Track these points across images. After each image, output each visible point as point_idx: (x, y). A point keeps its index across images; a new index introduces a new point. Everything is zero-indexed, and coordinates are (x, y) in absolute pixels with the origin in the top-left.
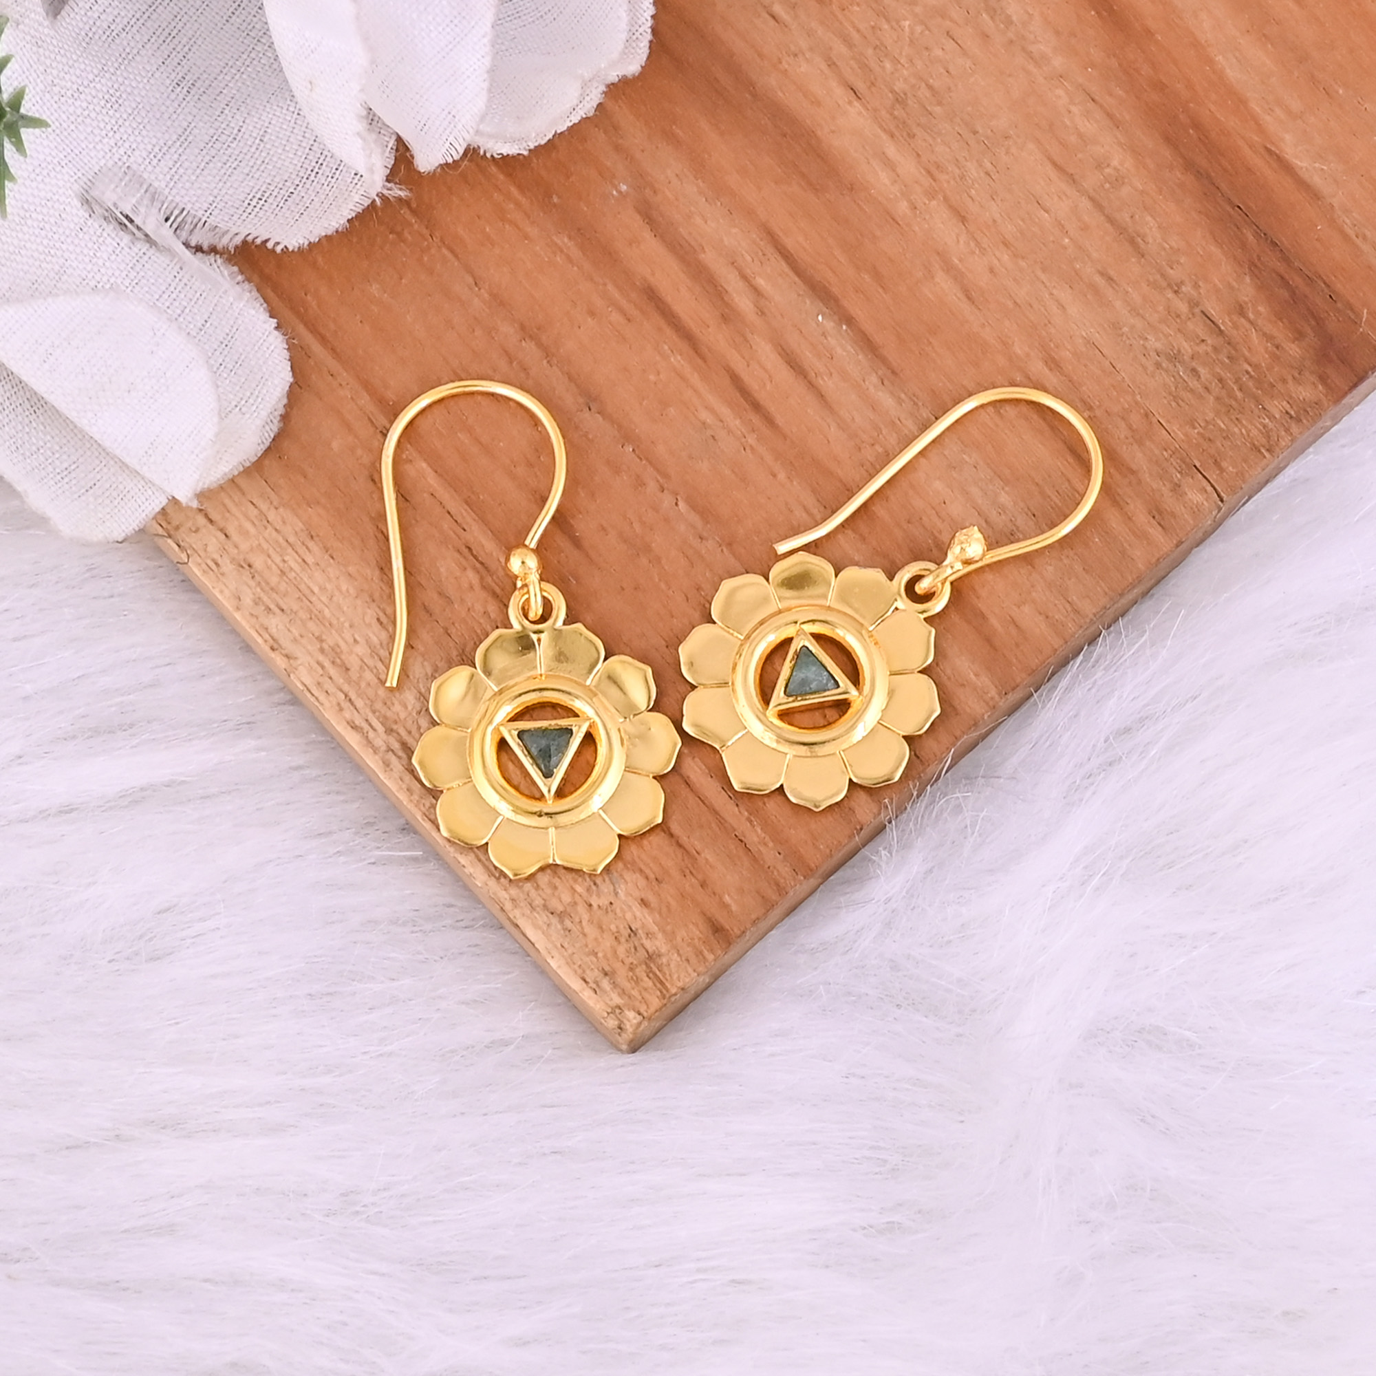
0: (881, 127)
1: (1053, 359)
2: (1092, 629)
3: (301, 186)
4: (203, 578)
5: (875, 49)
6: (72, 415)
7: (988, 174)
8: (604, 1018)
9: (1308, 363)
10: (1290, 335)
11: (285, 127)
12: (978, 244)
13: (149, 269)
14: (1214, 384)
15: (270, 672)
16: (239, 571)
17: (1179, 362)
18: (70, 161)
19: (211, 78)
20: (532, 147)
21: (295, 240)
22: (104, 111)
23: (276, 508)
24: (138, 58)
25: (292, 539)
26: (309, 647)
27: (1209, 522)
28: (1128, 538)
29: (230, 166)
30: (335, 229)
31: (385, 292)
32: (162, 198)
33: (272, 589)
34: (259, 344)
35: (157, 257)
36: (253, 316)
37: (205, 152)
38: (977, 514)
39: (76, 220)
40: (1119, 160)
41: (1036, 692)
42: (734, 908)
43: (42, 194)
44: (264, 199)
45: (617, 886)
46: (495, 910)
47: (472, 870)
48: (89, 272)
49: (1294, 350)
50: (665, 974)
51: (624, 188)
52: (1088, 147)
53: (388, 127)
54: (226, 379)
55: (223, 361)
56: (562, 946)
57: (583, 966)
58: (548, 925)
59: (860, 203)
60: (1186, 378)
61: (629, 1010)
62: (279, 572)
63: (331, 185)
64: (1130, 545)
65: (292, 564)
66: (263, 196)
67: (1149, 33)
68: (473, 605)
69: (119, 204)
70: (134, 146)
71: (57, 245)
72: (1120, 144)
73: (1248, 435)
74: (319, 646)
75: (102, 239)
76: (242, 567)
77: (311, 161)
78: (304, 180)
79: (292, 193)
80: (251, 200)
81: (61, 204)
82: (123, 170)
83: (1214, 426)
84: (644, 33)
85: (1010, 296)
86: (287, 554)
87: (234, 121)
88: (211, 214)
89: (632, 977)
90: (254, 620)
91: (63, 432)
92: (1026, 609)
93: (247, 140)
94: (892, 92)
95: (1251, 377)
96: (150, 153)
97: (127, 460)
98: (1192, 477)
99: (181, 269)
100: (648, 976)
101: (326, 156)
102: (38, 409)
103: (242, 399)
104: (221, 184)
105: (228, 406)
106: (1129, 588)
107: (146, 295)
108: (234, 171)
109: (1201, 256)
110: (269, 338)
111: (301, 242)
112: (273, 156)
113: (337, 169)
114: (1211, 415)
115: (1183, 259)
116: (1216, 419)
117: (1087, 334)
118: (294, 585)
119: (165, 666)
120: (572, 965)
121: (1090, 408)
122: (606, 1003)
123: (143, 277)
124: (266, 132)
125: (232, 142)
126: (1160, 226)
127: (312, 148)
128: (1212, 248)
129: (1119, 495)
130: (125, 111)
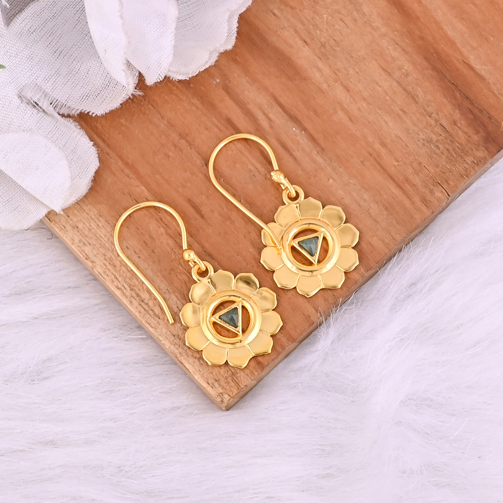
0: (316, 55)
1: (383, 143)
2: (400, 246)
4: (59, 233)
5: (313, 25)
8: (216, 398)
9: (481, 143)
10: (474, 132)
11: (96, 68)
12: (354, 100)
13: (44, 123)
14: (445, 151)
15: (86, 269)
17: (432, 143)
18: (14, 81)
19: (68, 50)
20: (190, 77)
21: (100, 112)
22: (27, 62)
24: (40, 42)
25: (93, 217)
26: (101, 258)
27: (444, 204)
28: (413, 211)
29: (75, 83)
30: (115, 108)
31: (127, 122)
32: (49, 96)
33: (86, 236)
34: (87, 151)
35: (48, 119)
36: (84, 141)
37: (65, 78)
38: (355, 202)
39: (16, 104)
40: (408, 67)
41: (379, 270)
43: (3, 94)
44: (88, 96)
46: (174, 357)
47: (164, 342)
48: (21, 124)
49: (475, 138)
50: (239, 380)
51: (218, 81)
52: (395, 62)
53: (136, 68)
54: (74, 165)
55: (73, 158)
56: (199, 370)
57: (207, 378)
58: (194, 363)
59: (309, 85)
60: (434, 149)
61: (225, 395)
62: (88, 230)
63: (114, 90)
64: (414, 213)
65: (93, 226)
67: (418, 18)
68: (163, 241)
69: (33, 98)
70: (38, 76)
71: (9, 113)
72: (408, 60)
73: (459, 171)
74: (104, 258)
75: (26, 111)
76: (74, 228)
77: (106, 81)
78: (104, 89)
79: (99, 94)
80: (83, 96)
81: (10, 98)
82: (34, 85)
83: (445, 167)
84: (234, 34)
85: (367, 119)
86: (91, 223)
87: (77, 66)
88: (68, 102)
89: (226, 382)
90: (79, 248)
91: (13, 187)
92: (375, 238)
93: (82, 73)
94: (320, 42)
95: (459, 148)
96: (45, 78)
98: (437, 187)
99: (57, 123)
100: (232, 381)
101: (112, 79)
103: (80, 173)
104: (72, 90)
105: (75, 175)
106: (414, 230)
107: (43, 133)
108: (77, 85)
109: (440, 103)
110: (91, 149)
111: (102, 113)
112: (92, 79)
113: (116, 84)
114: (445, 163)
115: (432, 104)
116: (446, 164)
117: (396, 133)
118: (94, 234)
119: (45, 266)
120: (203, 378)
121: (398, 161)
122: (217, 392)
123: (42, 126)
124: (89, 70)
125: (76, 74)
126: (424, 92)
127: (107, 76)
128: (444, 99)
129: (409, 194)
130: (35, 62)
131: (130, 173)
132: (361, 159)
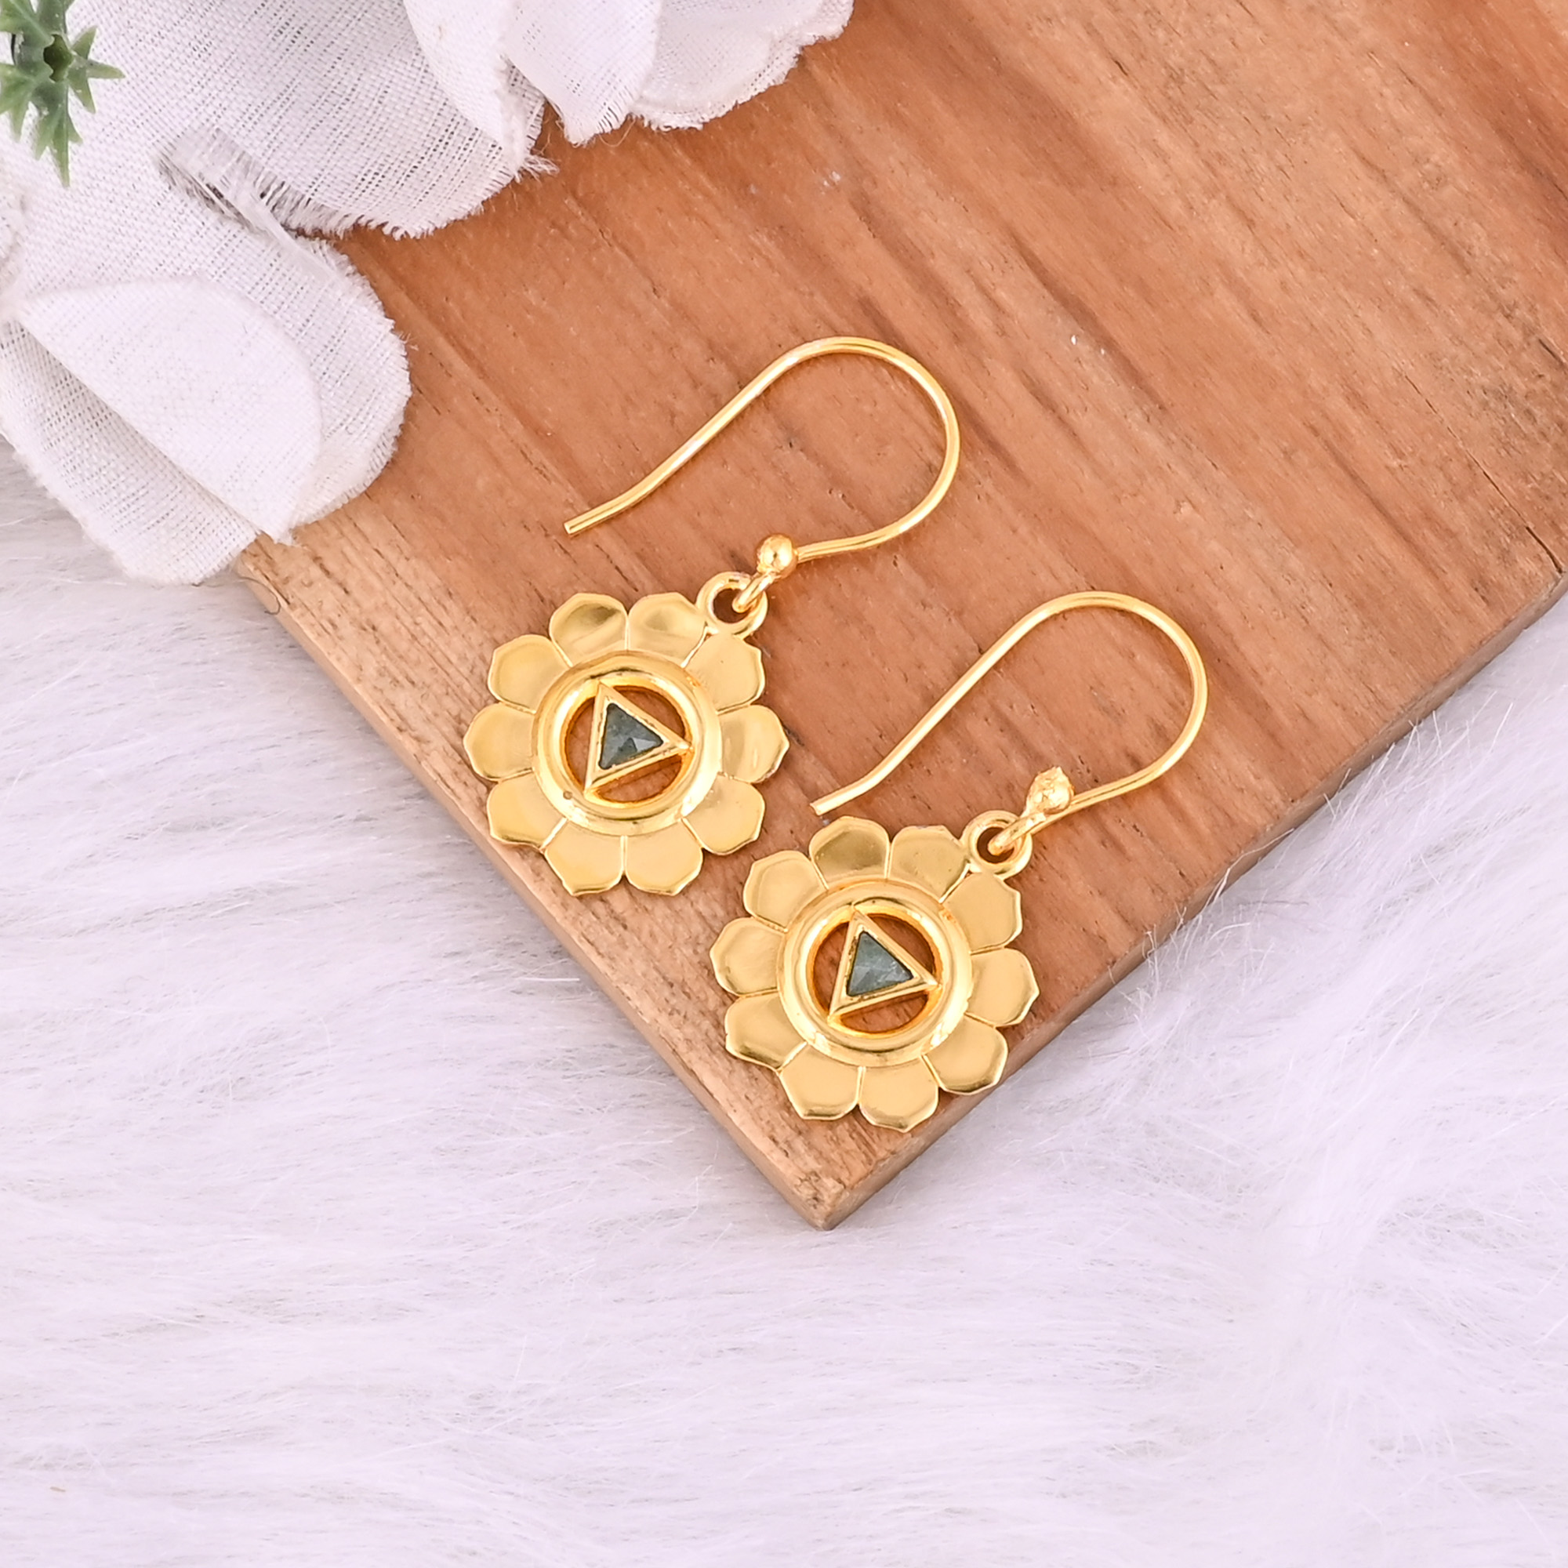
0: (1151, 108)
1: (1356, 394)
2: (1398, 725)
3: (427, 157)
4: (317, 643)
5: (1146, 13)
6: (142, 428)
7: (1280, 169)
8: (796, 1186)
11: (409, 86)
12: (1268, 254)
13: (240, 256)
14: (1552, 428)
15: (397, 759)
16: (360, 634)
17: (1511, 402)
18: (147, 120)
19: (321, 25)
20: (707, 120)
21: (418, 224)
23: (407, 559)
25: (426, 597)
26: (445, 729)
27: (1544, 597)
28: (1445, 615)
29: (341, 133)
30: (466, 212)
31: (544, 299)
32: (257, 169)
33: (401, 657)
34: (372, 349)
35: (251, 241)
36: (365, 316)
37: (311, 114)
38: (1260, 582)
39: (153, 192)
40: (1443, 155)
41: (1330, 799)
43: (113, 159)
44: (381, 174)
46: (667, 1054)
47: (638, 1004)
48: (167, 256)
51: (837, 177)
52: (1404, 138)
53: (535, 88)
54: (330, 391)
55: (328, 368)
56: (747, 1098)
57: (772, 1122)
58: (730, 1072)
59: (1125, 200)
60: (1518, 422)
61: (827, 1176)
62: (410, 637)
63: (463, 158)
64: (1447, 623)
65: (425, 626)
66: (380, 170)
69: (205, 175)
70: (225, 104)
71: (130, 222)
72: (1443, 136)
74: (456, 727)
75: (184, 216)
76: (365, 629)
77: (439, 129)
78: (431, 152)
79: (415, 167)
80: (365, 175)
81: (135, 172)
82: (211, 133)
83: (1552, 479)
85: (1306, 317)
86: (419, 616)
87: (347, 78)
88: (316, 190)
89: (830, 1138)
90: (378, 694)
91: (130, 449)
92: (1318, 698)
94: (1165, 68)
96: (244, 113)
97: (207, 485)
98: (1524, 542)
99: (279, 255)
100: (851, 1136)
101: (458, 123)
102: (101, 420)
103: (348, 416)
104: (329, 154)
105: (332, 424)
106: (1446, 675)
107: (236, 286)
108: (345, 139)
109: (1540, 273)
110: (385, 342)
111: (425, 228)
112: (393, 121)
113: (471, 139)
114: (1549, 467)
115: (1517, 277)
116: (1554, 471)
117: (1399, 366)
118: (428, 653)
119: (269, 747)
120: (759, 1121)
121: (1401, 456)
122: (799, 1168)
123: (232, 264)
124: (386, 92)
125: (343, 104)
126: (1490, 236)
127: (442, 113)
128: (1553, 263)
129: (1433, 561)
130: (215, 61)
131: (547, 463)
132: (1285, 444)
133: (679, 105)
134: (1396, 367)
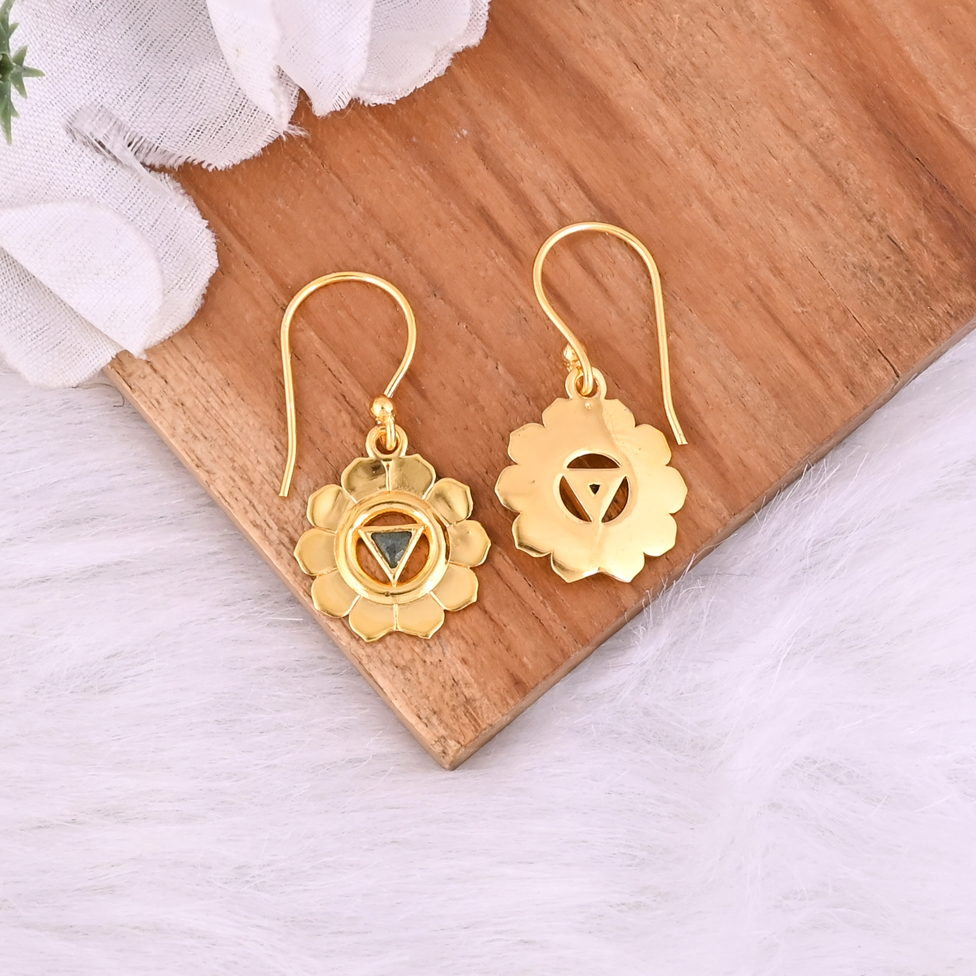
0: (656, 92)
1: (776, 268)
2: (798, 468)
3: (228, 121)
4: (148, 413)
5: (653, 34)
7: (733, 129)
8: (432, 745)
9: (964, 276)
10: (952, 255)
11: (218, 78)
12: (724, 181)
13: (116, 181)
14: (895, 290)
15: (196, 483)
16: (174, 408)
17: (870, 273)
18: (59, 101)
19: (165, 40)
20: (398, 99)
21: (223, 162)
22: (85, 64)
23: (203, 363)
24: (111, 25)
25: (214, 386)
27: (888, 392)
28: (828, 402)
29: (177, 106)
30: (252, 155)
31: (287, 205)
32: (126, 129)
33: (199, 422)
34: (195, 238)
35: (123, 173)
36: (191, 218)
37: (159, 95)
38: (717, 381)
39: (62, 144)
40: (831, 122)
41: (756, 513)
42: (530, 667)
43: (38, 126)
44: (201, 131)
45: (445, 648)
46: (356, 663)
47: (339, 634)
48: (71, 183)
49: (955, 266)
50: (478, 714)
51: (465, 132)
52: (808, 111)
53: (293, 81)
54: (170, 263)
55: (169, 250)
56: (403, 691)
57: (418, 706)
58: (393, 675)
59: (638, 148)
60: (874, 285)
61: (451, 740)
62: (204, 410)
63: (250, 122)
64: (829, 408)
65: (213, 403)
66: (201, 128)
67: (856, 28)
68: (345, 437)
69: (94, 133)
70: (106, 90)
71: (48, 163)
72: (831, 109)
73: (919, 328)
74: (231, 465)
75: (82, 158)
76: (177, 405)
77: (236, 103)
78: (231, 117)
79: (222, 127)
80: (192, 131)
81: (52, 133)
82: (97, 108)
83: (894, 320)
84: (483, 15)
85: (747, 220)
86: (209, 397)
87: (180, 72)
88: (162, 141)
89: (454, 716)
90: (184, 444)
92: (752, 453)
94: (664, 67)
95: (922, 285)
96: (118, 95)
98: (877, 359)
99: (139, 181)
100: (465, 715)
101: (247, 100)
103: (181, 279)
104: (170, 119)
105: (171, 284)
106: (828, 439)
107: (113, 200)
108: (180, 110)
109: (889, 195)
110: (202, 234)
111: (227, 164)
112: (208, 99)
113: (255, 110)
114: (892, 313)
115: (875, 197)
116: (895, 316)
117: (802, 250)
118: (215, 420)
119: (119, 475)
120: (410, 705)
121: (803, 305)
122: (434, 734)
123: (111, 187)
124: (204, 81)
125: (178, 88)
126: (859, 171)
127: (237, 94)
128: (897, 188)
129: (822, 370)
130: (101, 64)
132: (733, 298)
133: (381, 90)
134: (801, 251)
